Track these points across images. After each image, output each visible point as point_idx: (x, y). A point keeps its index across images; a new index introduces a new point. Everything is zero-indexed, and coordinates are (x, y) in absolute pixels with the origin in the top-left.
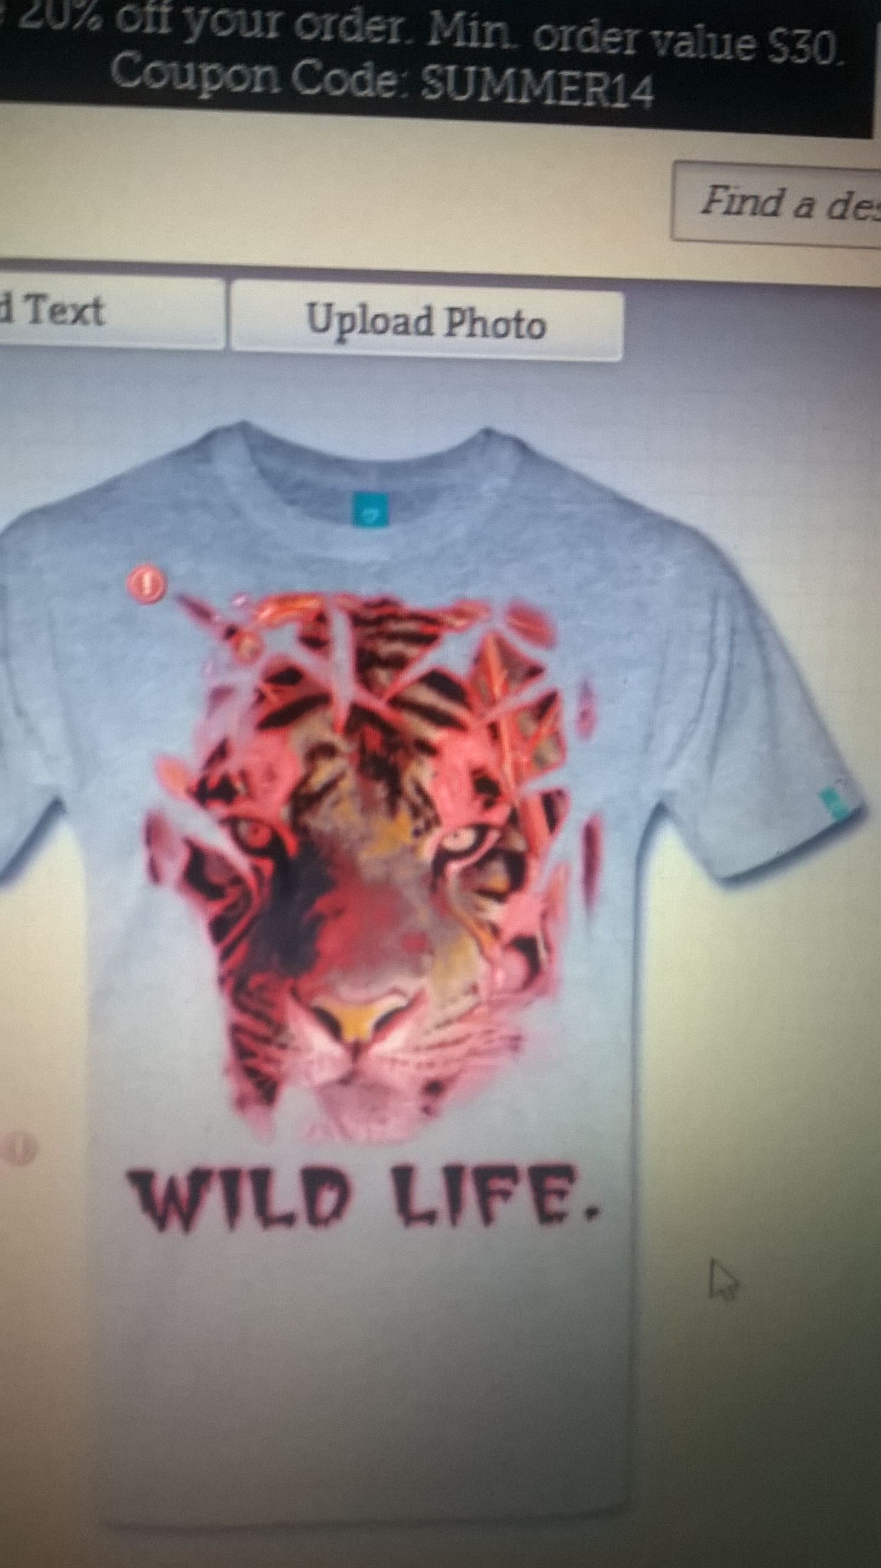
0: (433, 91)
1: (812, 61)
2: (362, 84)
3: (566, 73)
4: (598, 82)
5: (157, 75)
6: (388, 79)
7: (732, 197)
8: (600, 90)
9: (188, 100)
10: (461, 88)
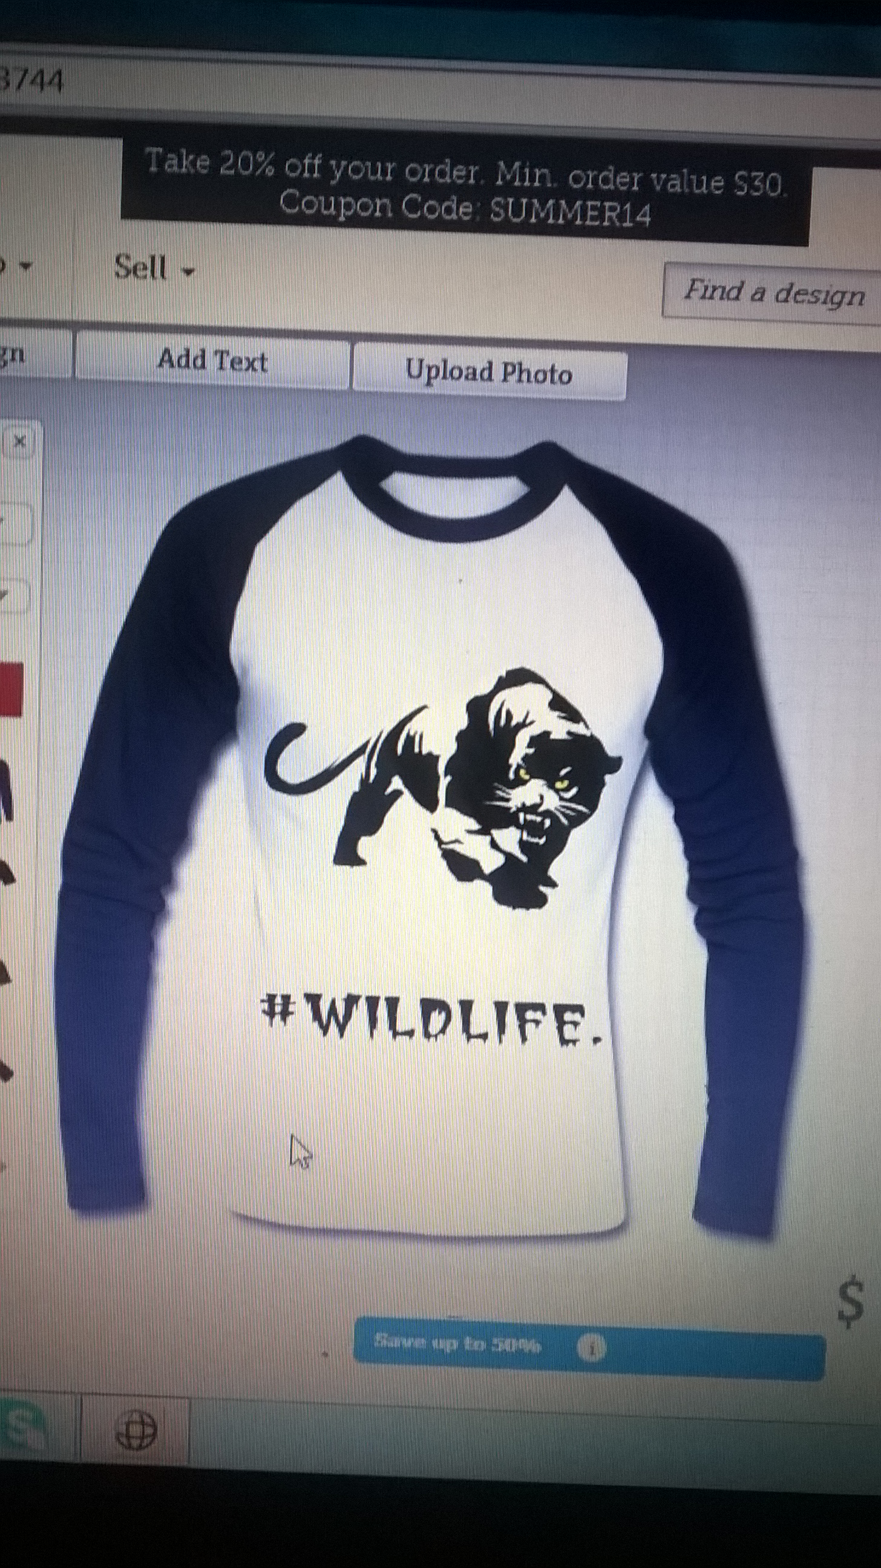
0: (497, 215)
1: (765, 192)
2: (449, 210)
3: (589, 203)
4: (612, 209)
5: (309, 205)
6: (466, 208)
7: (706, 288)
8: (614, 214)
9: (331, 222)
10: (517, 213)
